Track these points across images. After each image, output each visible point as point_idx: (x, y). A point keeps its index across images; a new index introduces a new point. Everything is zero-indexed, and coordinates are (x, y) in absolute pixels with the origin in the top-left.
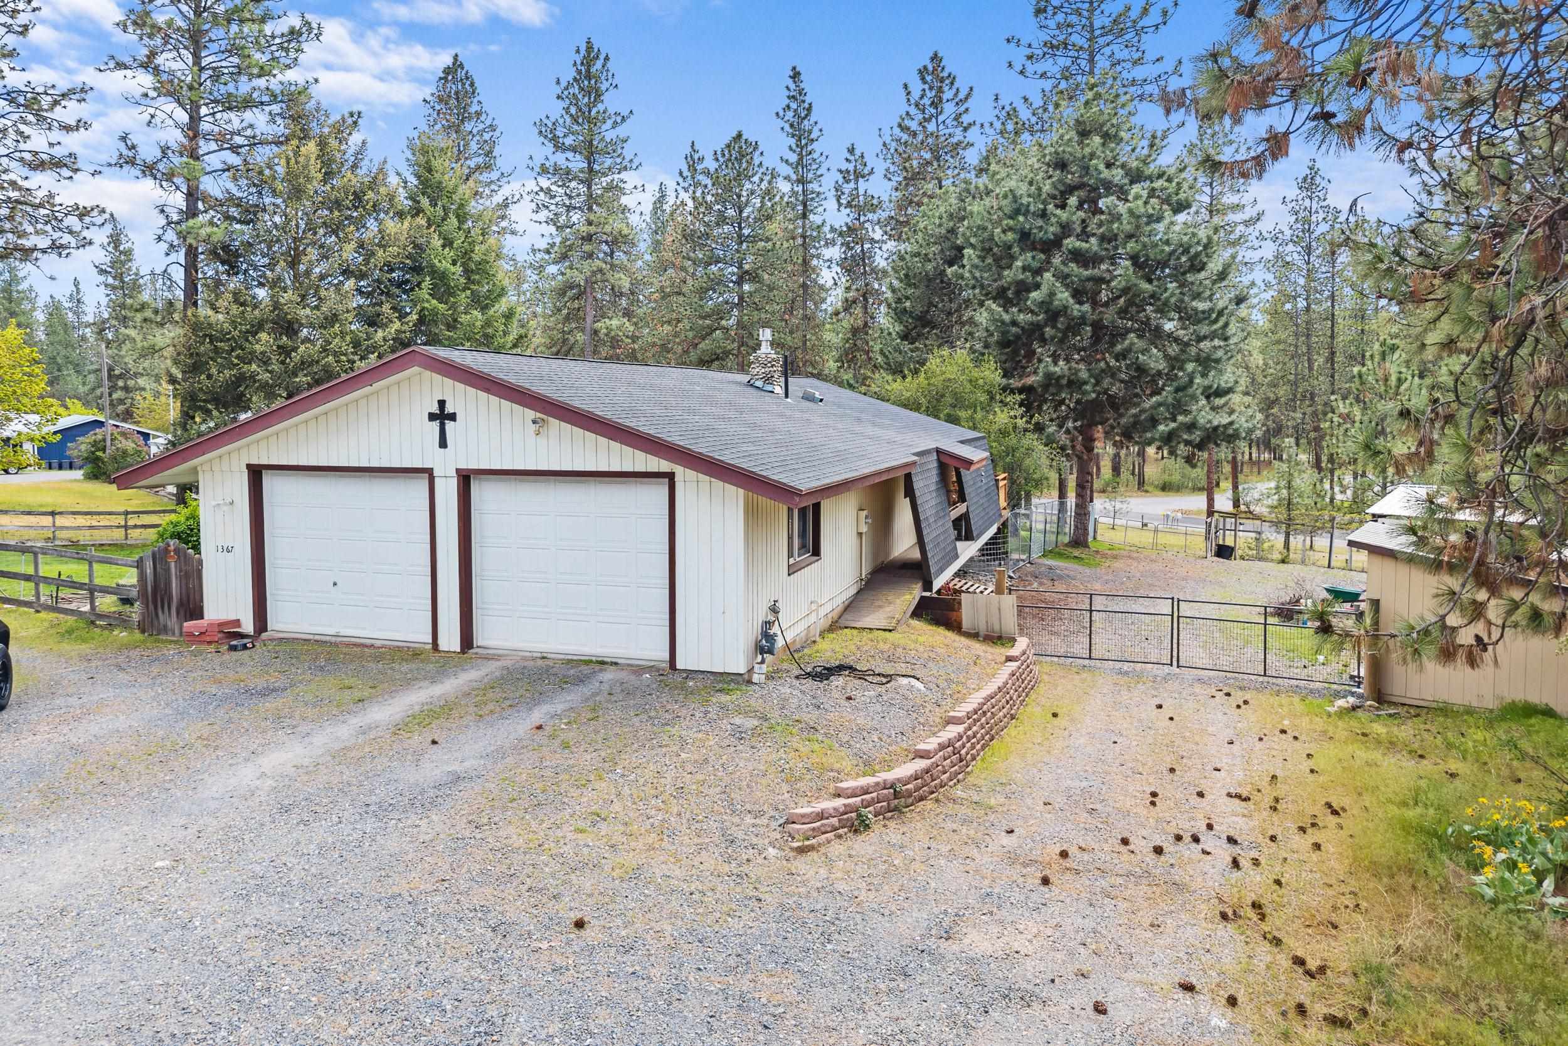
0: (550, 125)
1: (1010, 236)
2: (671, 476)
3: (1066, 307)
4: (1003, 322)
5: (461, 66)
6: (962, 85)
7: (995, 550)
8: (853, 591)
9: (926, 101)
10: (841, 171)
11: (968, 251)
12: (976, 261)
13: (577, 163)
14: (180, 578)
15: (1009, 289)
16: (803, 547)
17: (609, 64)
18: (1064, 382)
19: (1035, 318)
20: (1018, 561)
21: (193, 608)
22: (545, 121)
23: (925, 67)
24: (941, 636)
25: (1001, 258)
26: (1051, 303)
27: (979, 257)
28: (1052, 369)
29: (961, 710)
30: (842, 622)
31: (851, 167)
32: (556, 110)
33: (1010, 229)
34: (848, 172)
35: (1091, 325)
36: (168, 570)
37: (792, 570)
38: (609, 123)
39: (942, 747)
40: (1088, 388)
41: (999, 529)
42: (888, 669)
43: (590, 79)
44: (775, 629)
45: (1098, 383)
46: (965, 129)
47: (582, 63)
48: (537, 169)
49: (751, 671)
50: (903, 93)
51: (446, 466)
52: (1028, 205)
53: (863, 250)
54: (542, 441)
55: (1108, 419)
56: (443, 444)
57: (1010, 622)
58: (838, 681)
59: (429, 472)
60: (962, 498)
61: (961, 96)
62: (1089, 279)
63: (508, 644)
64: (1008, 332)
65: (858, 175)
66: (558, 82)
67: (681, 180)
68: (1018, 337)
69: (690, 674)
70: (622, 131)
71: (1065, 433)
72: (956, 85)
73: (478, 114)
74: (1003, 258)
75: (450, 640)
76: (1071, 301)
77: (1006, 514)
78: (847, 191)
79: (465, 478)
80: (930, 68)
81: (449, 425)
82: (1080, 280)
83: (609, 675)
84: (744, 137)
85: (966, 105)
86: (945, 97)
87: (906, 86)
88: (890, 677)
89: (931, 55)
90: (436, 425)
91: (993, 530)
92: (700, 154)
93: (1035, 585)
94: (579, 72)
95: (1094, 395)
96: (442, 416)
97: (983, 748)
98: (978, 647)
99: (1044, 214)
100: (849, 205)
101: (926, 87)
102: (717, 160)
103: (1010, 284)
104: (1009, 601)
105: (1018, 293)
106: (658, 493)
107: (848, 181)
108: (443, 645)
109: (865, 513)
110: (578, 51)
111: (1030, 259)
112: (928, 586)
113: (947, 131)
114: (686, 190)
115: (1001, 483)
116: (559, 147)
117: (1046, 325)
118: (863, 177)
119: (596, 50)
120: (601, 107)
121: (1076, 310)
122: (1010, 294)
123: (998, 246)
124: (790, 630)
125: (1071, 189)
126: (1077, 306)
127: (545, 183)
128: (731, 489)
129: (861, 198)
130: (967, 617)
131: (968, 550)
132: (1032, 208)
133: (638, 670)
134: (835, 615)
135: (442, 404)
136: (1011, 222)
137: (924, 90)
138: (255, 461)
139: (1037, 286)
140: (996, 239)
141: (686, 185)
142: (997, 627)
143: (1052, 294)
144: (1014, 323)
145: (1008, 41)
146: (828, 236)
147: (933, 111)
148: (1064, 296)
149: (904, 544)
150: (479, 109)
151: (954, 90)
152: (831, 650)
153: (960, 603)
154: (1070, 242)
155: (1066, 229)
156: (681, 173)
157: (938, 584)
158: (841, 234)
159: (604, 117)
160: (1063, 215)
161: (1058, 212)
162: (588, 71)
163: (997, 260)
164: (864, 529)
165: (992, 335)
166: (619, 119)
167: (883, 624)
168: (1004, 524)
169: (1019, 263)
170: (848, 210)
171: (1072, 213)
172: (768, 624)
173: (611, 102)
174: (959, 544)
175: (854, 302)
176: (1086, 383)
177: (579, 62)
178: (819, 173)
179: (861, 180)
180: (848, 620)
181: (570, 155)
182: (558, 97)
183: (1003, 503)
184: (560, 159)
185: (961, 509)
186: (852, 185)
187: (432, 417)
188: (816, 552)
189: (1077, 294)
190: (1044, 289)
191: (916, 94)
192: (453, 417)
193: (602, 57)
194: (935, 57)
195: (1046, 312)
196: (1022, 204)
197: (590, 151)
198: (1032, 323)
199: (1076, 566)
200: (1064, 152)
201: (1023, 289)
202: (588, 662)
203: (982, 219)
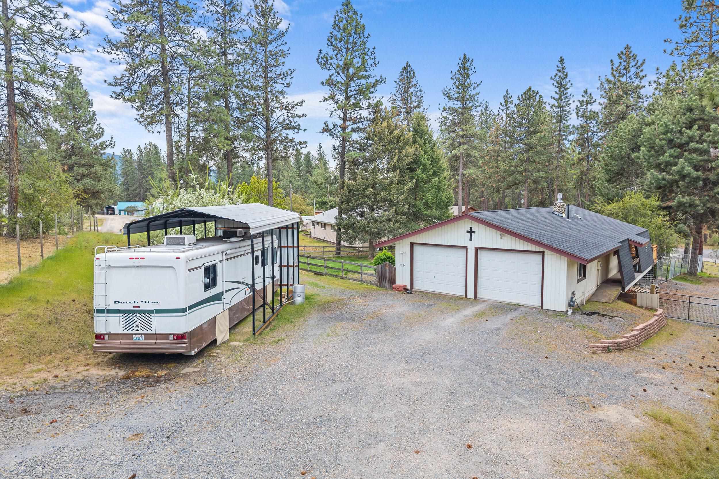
0: (448, 90)
1: (663, 142)
2: (543, 253)
3: (689, 174)
4: (658, 179)
5: (410, 66)
6: (640, 59)
7: (651, 276)
8: (595, 289)
9: (622, 67)
10: (579, 101)
11: (642, 148)
12: (646, 152)
13: (458, 105)
14: (389, 273)
15: (662, 164)
16: (580, 275)
17: (473, 63)
18: (687, 205)
19: (674, 177)
20: (661, 280)
21: (392, 281)
22: (446, 89)
23: (622, 52)
24: (628, 306)
25: (659, 151)
26: (683, 171)
27: (648, 151)
28: (682, 199)
29: (638, 328)
30: (592, 299)
31: (585, 99)
32: (450, 84)
33: (664, 139)
34: (583, 101)
35: (702, 181)
36: (386, 270)
37: (578, 281)
38: (472, 87)
39: (632, 336)
40: (700, 208)
41: (652, 268)
42: (611, 314)
43: (465, 70)
44: (574, 299)
45: (704, 205)
46: (641, 79)
47: (462, 64)
48: (442, 109)
49: (567, 311)
50: (610, 64)
51: (471, 246)
52: (673, 129)
53: (588, 136)
54: (502, 240)
55: (709, 221)
56: (471, 239)
57: (656, 304)
58: (595, 316)
59: (466, 248)
60: (638, 257)
61: (639, 64)
62: (701, 161)
63: (489, 298)
64: (661, 183)
65: (588, 103)
66: (451, 72)
67: (501, 106)
68: (665, 185)
69: (548, 310)
70: (477, 90)
71: (687, 226)
72: (637, 59)
73: (416, 85)
74: (661, 151)
75: (471, 295)
76: (692, 170)
77: (656, 261)
78: (581, 110)
79: (477, 249)
80: (624, 52)
81: (473, 234)
82: (697, 161)
83: (522, 309)
84: (532, 89)
85: (641, 68)
86: (630, 65)
87: (612, 61)
88: (613, 317)
89: (625, 46)
90: (469, 234)
91: (650, 268)
92: (510, 95)
93: (668, 291)
94: (460, 67)
95: (702, 211)
96: (471, 232)
97: (645, 340)
98: (643, 311)
99: (680, 132)
100: (582, 116)
101: (622, 61)
102: (519, 100)
103: (663, 162)
104: (656, 297)
105: (666, 166)
106: (539, 257)
107: (582, 106)
108: (469, 297)
109: (600, 263)
110: (460, 59)
111: (673, 152)
112: (624, 289)
113: (631, 81)
114: (503, 111)
115: (654, 249)
116: (450, 98)
117: (680, 181)
118: (590, 103)
119: (467, 58)
120: (468, 81)
121: (695, 174)
122: (662, 166)
123: (657, 146)
124: (578, 300)
125: (695, 121)
126: (695, 172)
127: (444, 114)
128: (563, 257)
129: (588, 113)
130: (639, 302)
131: (639, 277)
132: (674, 130)
133: (532, 308)
134: (589, 297)
135: (471, 228)
136: (664, 136)
137: (621, 62)
138: (412, 242)
139: (676, 164)
140: (657, 143)
141: (503, 108)
142: (650, 305)
143: (683, 168)
144: (664, 179)
145: (665, 41)
146: (571, 130)
147: (624, 72)
148: (689, 169)
149: (614, 272)
150: (416, 83)
151: (636, 61)
152: (591, 308)
153: (636, 296)
154: (693, 145)
155: (691, 139)
156: (501, 104)
157: (627, 289)
158: (577, 129)
159: (470, 85)
160: (690, 132)
161: (688, 131)
162: (464, 67)
163: (656, 152)
164: (600, 268)
165: (653, 184)
166: (476, 85)
167: (608, 301)
168: (655, 266)
169: (667, 154)
170: (582, 119)
171: (695, 132)
172: (572, 298)
173: (473, 79)
174: (635, 273)
175: (582, 159)
176: (698, 206)
177: (460, 64)
178: (569, 103)
179: (589, 105)
180: (594, 299)
181: (455, 102)
182: (451, 78)
183: (655, 256)
184: (451, 104)
185: (637, 260)
186: (584, 107)
187: (468, 232)
188: (585, 276)
189: (696, 168)
190: (679, 166)
191: (616, 64)
192: (474, 232)
193: (470, 60)
194: (627, 47)
195: (680, 175)
196: (669, 128)
197: (463, 99)
198: (673, 180)
199: (689, 284)
200: (692, 104)
201: (669, 164)
202: (515, 305)
203: (650, 135)
